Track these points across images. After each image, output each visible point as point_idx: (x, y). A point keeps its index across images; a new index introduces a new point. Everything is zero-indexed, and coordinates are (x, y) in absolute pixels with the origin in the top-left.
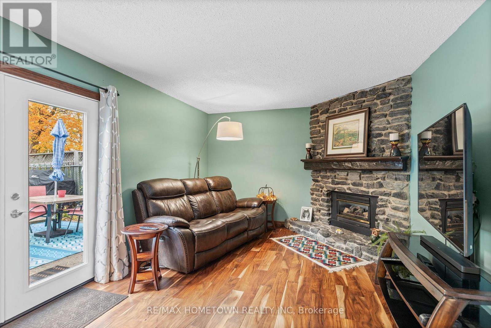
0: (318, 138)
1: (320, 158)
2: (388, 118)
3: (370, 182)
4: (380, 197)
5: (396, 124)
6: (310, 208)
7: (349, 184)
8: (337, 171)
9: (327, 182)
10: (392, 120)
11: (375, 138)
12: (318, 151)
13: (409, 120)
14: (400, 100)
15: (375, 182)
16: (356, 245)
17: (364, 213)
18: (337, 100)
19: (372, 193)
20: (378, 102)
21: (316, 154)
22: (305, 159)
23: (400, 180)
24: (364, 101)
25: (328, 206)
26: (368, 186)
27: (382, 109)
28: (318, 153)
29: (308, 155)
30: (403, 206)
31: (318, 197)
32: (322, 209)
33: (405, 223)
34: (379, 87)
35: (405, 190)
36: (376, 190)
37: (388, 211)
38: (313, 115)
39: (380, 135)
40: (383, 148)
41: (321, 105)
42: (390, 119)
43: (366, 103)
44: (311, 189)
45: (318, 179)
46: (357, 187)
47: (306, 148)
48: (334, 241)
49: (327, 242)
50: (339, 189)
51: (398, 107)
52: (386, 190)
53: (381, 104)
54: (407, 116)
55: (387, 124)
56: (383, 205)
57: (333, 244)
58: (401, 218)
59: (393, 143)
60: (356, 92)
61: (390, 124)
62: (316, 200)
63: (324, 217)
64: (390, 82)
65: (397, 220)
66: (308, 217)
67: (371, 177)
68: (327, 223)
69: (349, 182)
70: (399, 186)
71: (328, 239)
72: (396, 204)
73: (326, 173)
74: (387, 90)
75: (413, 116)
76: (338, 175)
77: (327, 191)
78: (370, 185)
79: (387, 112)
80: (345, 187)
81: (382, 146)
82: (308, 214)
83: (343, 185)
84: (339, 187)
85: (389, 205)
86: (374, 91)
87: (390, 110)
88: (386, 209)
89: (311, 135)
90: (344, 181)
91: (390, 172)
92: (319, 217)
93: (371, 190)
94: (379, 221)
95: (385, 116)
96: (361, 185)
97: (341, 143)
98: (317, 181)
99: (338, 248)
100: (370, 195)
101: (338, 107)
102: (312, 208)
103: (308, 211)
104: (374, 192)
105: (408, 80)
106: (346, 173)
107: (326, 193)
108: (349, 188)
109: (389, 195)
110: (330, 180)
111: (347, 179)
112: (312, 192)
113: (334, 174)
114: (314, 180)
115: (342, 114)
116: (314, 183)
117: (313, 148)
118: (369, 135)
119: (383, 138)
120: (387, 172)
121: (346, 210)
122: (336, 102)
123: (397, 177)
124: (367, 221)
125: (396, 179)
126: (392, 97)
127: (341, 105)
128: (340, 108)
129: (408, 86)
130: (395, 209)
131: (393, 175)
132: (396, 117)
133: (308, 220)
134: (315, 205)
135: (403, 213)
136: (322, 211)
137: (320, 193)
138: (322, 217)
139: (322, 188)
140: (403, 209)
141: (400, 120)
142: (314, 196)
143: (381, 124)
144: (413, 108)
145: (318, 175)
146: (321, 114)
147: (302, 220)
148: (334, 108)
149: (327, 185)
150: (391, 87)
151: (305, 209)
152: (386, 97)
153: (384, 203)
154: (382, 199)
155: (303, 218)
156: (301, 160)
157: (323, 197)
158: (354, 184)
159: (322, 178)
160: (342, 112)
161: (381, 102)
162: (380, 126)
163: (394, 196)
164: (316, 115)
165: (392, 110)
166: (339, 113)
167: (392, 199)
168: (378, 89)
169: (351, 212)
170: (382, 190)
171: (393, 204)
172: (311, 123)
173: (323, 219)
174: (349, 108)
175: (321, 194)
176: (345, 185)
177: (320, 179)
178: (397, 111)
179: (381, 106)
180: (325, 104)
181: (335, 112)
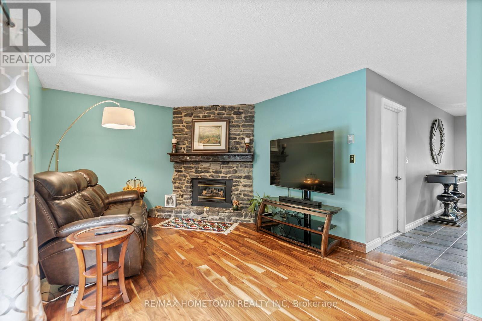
0: (182, 136)
1: (183, 152)
2: (241, 128)
3: (228, 170)
4: (234, 180)
5: (246, 132)
6: (174, 195)
7: (211, 172)
8: (200, 162)
9: (191, 171)
10: (244, 130)
11: (232, 140)
12: (180, 146)
13: (253, 131)
14: (249, 118)
15: (232, 169)
16: (227, 214)
17: (219, 193)
18: (202, 107)
19: (229, 177)
20: (235, 116)
21: (180, 149)
22: (171, 152)
23: (248, 168)
24: (224, 114)
25: (191, 191)
26: (227, 173)
27: (237, 122)
28: (181, 148)
29: (174, 149)
30: (250, 184)
31: (180, 185)
32: (184, 194)
33: (250, 194)
34: (235, 106)
35: (250, 174)
36: (232, 175)
37: (241, 188)
38: (176, 116)
39: (235, 138)
40: (238, 147)
41: (186, 109)
42: (243, 129)
43: (225, 115)
44: (173, 179)
45: (181, 169)
46: (218, 174)
47: (173, 143)
48: (207, 216)
49: (201, 218)
50: (203, 176)
51: (247, 122)
52: (239, 175)
53: (237, 118)
54: (252, 128)
55: (241, 132)
56: (237, 184)
57: (207, 218)
58: (249, 191)
59: (247, 144)
60: (218, 106)
61: (242, 132)
62: (179, 188)
63: (188, 201)
64: (242, 105)
65: (246, 193)
66: (172, 203)
67: (229, 166)
68: (190, 205)
69: (211, 170)
70: (248, 171)
71: (202, 215)
72: (245, 183)
73: (190, 165)
74: (241, 110)
75: (256, 129)
76: (202, 166)
77: (190, 179)
78: (228, 172)
79: (240, 124)
80: (207, 175)
81: (237, 146)
82: (171, 201)
83: (206, 173)
84: (202, 175)
85: (241, 184)
86: (231, 108)
87: (242, 123)
88: (239, 187)
89: (174, 133)
90: (208, 170)
91: (242, 163)
92: (182, 201)
93: (228, 176)
94: (233, 196)
95: (239, 126)
96: (221, 172)
97: (207, 141)
98: (181, 171)
99: (212, 220)
100: (228, 179)
101: (202, 114)
102: (175, 195)
103: (171, 198)
104: (231, 176)
105: (253, 107)
106: (209, 164)
107: (190, 181)
108: (212, 175)
109: (240, 177)
110: (193, 170)
111: (209, 169)
112: (174, 181)
113: (198, 165)
114: (176, 171)
115: (206, 119)
116: (176, 173)
117: (177, 143)
118: (229, 137)
119: (237, 140)
120: (240, 162)
121: (204, 192)
122: (200, 109)
123: (246, 166)
124: (224, 197)
125: (246, 167)
126: (243, 115)
127: (205, 113)
128: (204, 115)
129: (253, 110)
130: (245, 186)
131: (244, 165)
132: (246, 128)
133: (172, 205)
134: (177, 192)
135: (249, 188)
136: (185, 196)
137: (183, 181)
138: (184, 201)
139: (185, 176)
140: (250, 186)
141: (249, 130)
142: (177, 184)
143: (237, 131)
144: (255, 124)
145: (181, 166)
146: (185, 116)
147: (166, 207)
148: (199, 114)
149: (191, 174)
150: (244, 109)
151: (168, 197)
152: (240, 114)
153: (238, 183)
154: (236, 181)
155: (167, 205)
156: (168, 154)
157: (186, 184)
158: (216, 172)
159: (185, 169)
160: (206, 118)
161: (237, 116)
162: (235, 133)
163: (244, 178)
164: (180, 115)
165: (244, 123)
166: (203, 119)
167: (242, 180)
168: (234, 108)
169: (208, 193)
170: (237, 174)
171: (243, 183)
172: (174, 122)
173: (186, 202)
174: (213, 116)
175: (185, 182)
176: (207, 173)
177: (183, 169)
178: (247, 124)
179: (237, 119)
180: (191, 109)
181: (199, 117)
